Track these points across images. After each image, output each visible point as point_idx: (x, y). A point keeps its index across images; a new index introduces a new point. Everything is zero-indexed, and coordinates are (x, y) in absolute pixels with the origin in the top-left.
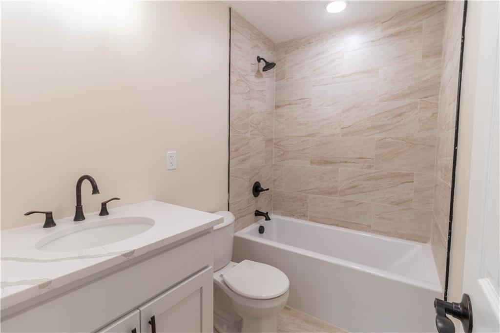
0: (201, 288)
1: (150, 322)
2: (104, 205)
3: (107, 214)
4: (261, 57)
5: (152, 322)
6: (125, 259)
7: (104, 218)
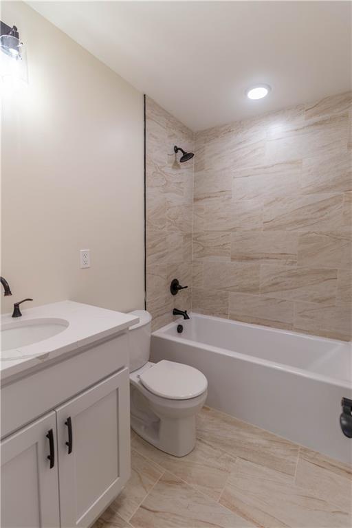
0: (117, 389)
1: (66, 423)
2: (16, 306)
3: (20, 315)
4: (178, 147)
5: (68, 423)
6: (40, 361)
7: (18, 319)
